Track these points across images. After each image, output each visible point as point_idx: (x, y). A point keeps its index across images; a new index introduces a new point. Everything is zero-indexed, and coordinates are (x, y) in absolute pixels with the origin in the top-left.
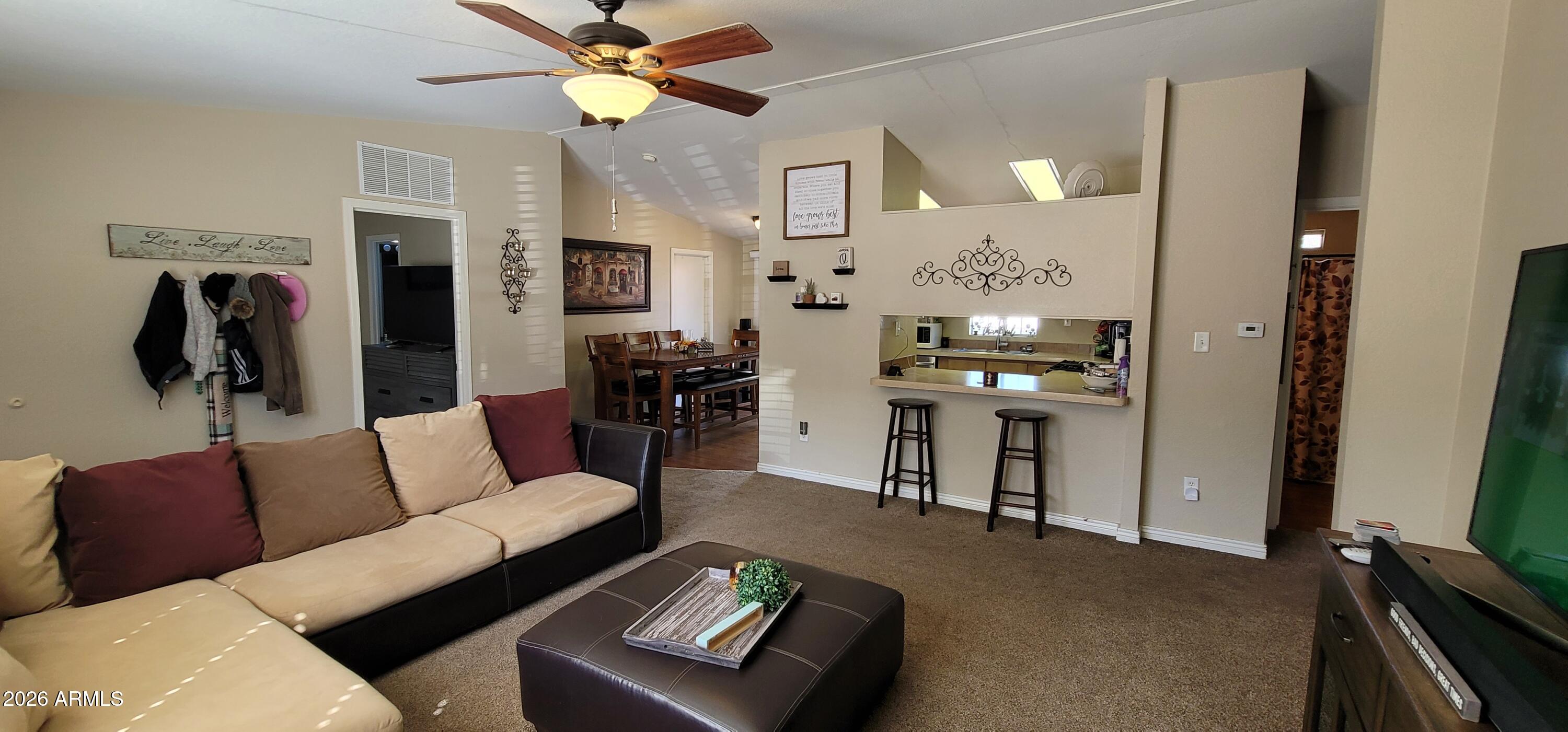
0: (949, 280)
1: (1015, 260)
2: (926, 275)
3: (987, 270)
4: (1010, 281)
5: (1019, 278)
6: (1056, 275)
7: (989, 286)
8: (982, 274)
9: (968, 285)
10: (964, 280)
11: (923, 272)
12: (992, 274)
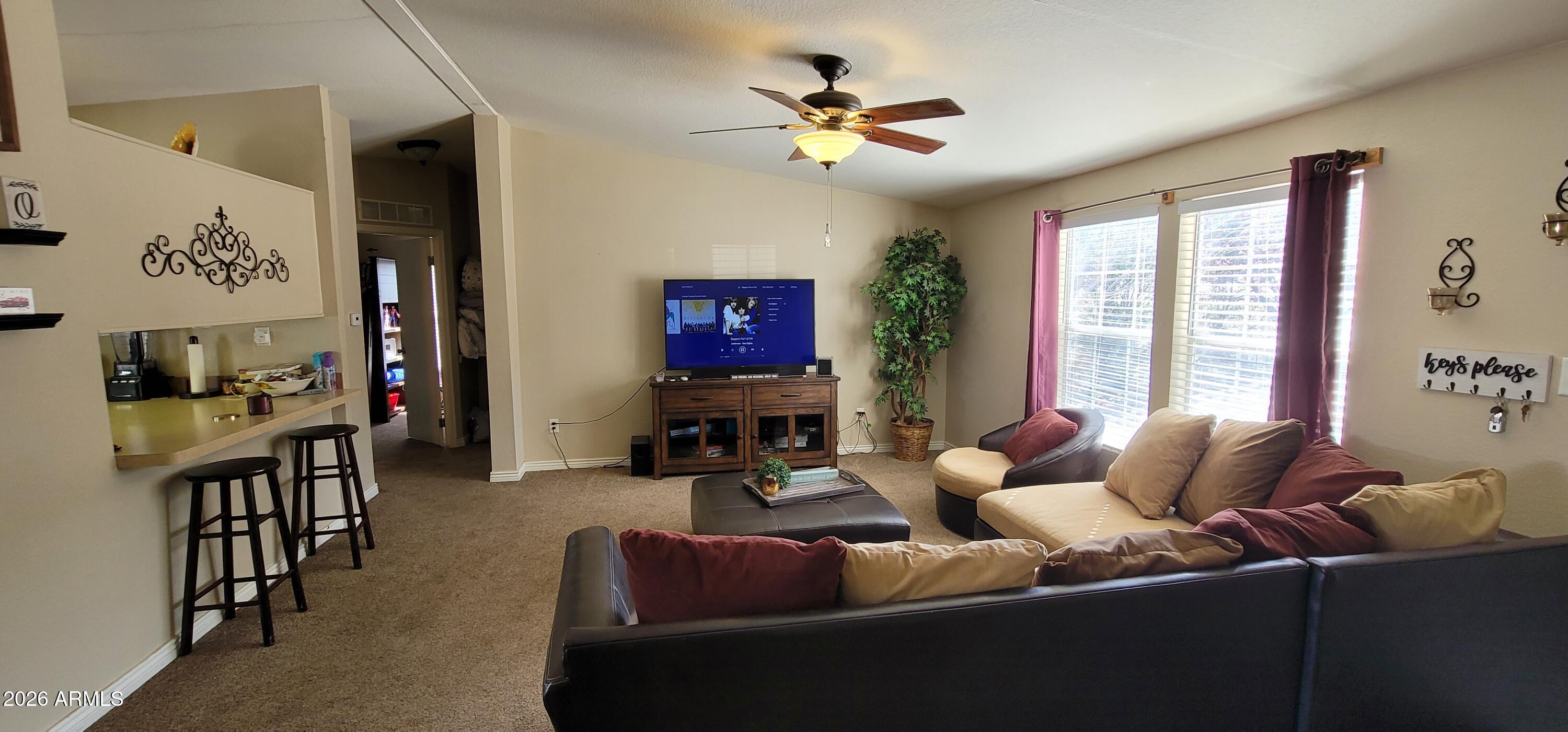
0: (190, 268)
1: (247, 246)
2: (161, 259)
3: (227, 256)
4: (247, 272)
5: (254, 270)
6: (278, 266)
7: (233, 281)
8: (222, 262)
9: (212, 277)
10: (207, 269)
11: (156, 254)
12: (232, 263)
